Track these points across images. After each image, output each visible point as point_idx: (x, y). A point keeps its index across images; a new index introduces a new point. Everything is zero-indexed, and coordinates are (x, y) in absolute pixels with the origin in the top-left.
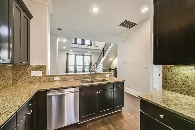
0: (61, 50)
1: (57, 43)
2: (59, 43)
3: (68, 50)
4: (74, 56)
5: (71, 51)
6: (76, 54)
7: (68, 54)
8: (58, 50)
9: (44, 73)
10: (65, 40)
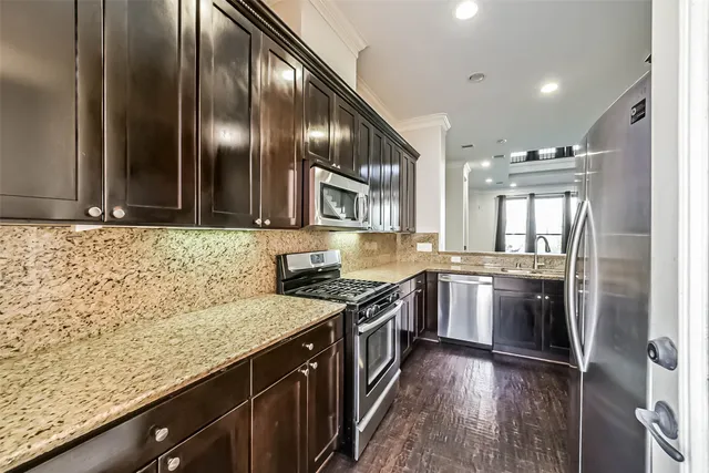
0: (477, 189)
1: (466, 175)
2: (470, 174)
3: (500, 185)
4: (524, 203)
5: (513, 185)
6: (532, 196)
7: (501, 198)
8: (470, 188)
9: (435, 246)
10: (486, 164)
